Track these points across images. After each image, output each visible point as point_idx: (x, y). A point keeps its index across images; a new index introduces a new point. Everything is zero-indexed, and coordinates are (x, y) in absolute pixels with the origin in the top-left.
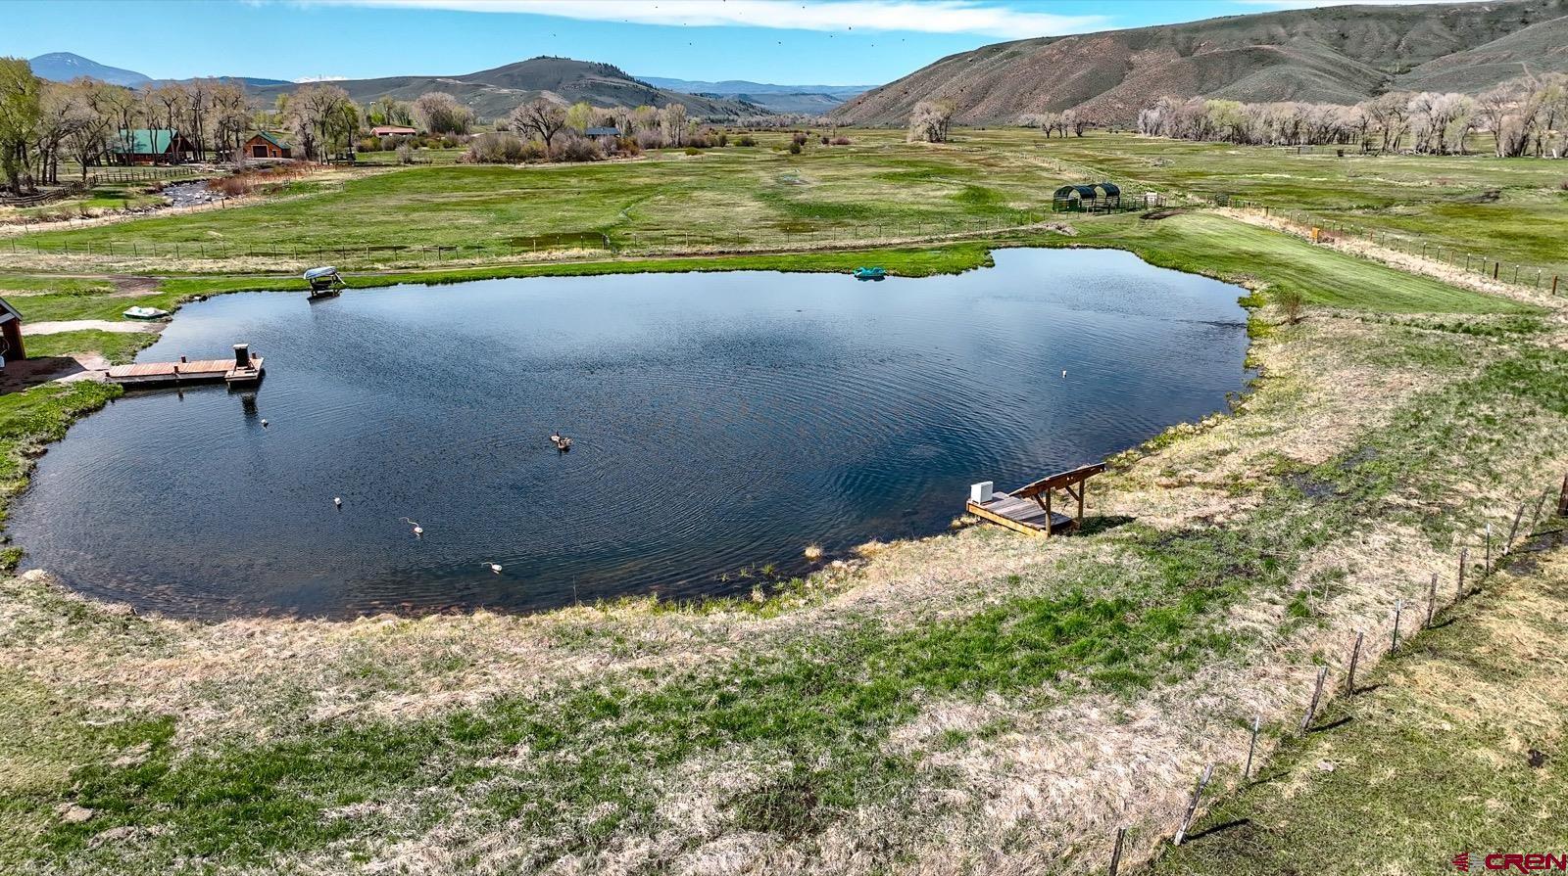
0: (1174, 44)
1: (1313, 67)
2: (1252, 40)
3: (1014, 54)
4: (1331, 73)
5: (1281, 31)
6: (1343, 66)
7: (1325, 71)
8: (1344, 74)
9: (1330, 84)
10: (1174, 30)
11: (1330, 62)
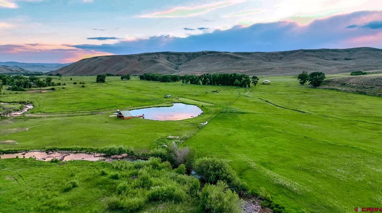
0: (136, 58)
1: (165, 64)
2: (152, 58)
3: (100, 59)
4: (168, 65)
5: (157, 56)
6: (170, 64)
7: (167, 65)
8: (170, 65)
9: (168, 67)
10: (136, 55)
11: (167, 63)
